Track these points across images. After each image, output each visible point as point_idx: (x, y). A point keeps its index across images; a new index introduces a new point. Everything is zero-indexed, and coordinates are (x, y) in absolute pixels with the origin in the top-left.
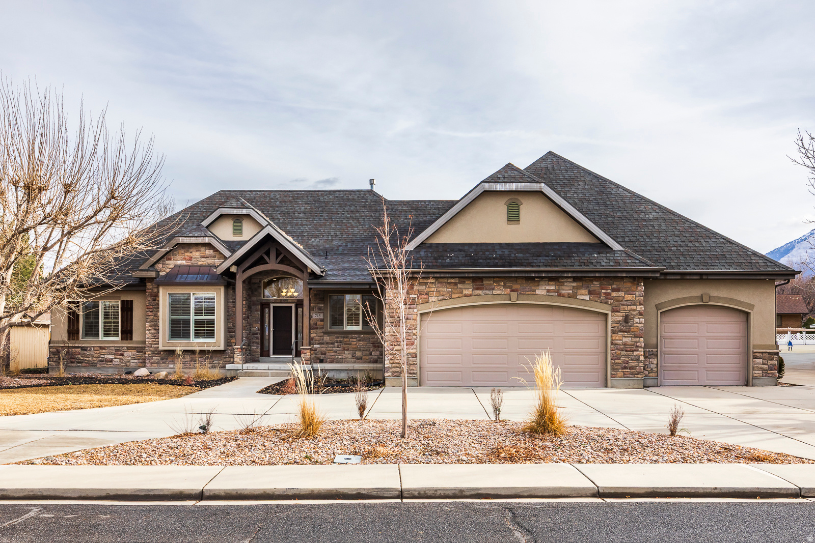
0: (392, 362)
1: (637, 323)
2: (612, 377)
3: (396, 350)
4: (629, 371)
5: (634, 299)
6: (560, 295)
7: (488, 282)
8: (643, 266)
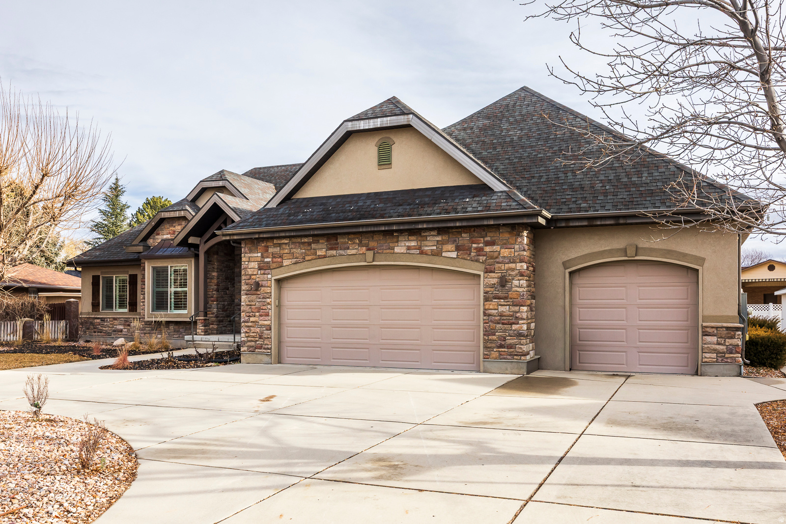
1: (517, 287)
2: (484, 358)
4: (506, 350)
5: (513, 255)
6: (422, 253)
7: (342, 240)
8: (521, 209)
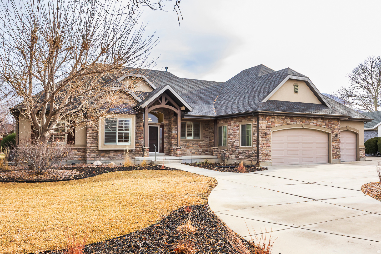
0: (262, 154)
1: (339, 137)
2: (332, 159)
3: (264, 149)
4: (337, 156)
5: (338, 128)
6: (317, 125)
7: (295, 119)
